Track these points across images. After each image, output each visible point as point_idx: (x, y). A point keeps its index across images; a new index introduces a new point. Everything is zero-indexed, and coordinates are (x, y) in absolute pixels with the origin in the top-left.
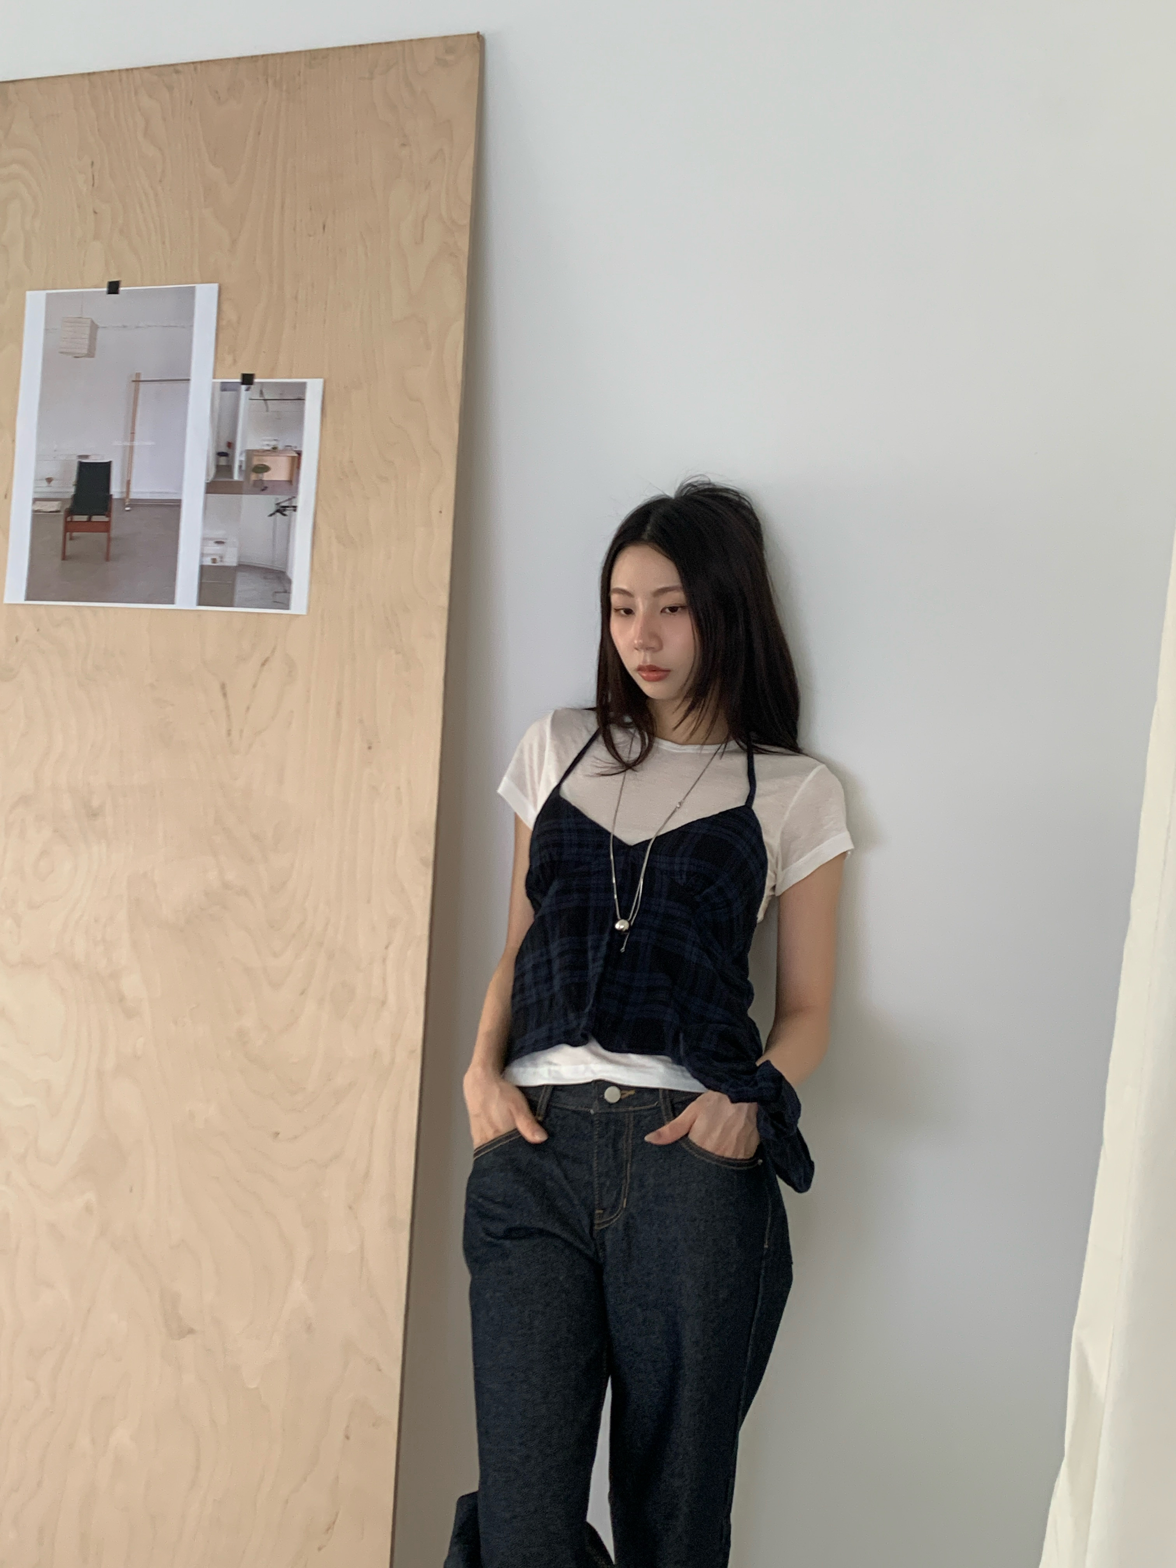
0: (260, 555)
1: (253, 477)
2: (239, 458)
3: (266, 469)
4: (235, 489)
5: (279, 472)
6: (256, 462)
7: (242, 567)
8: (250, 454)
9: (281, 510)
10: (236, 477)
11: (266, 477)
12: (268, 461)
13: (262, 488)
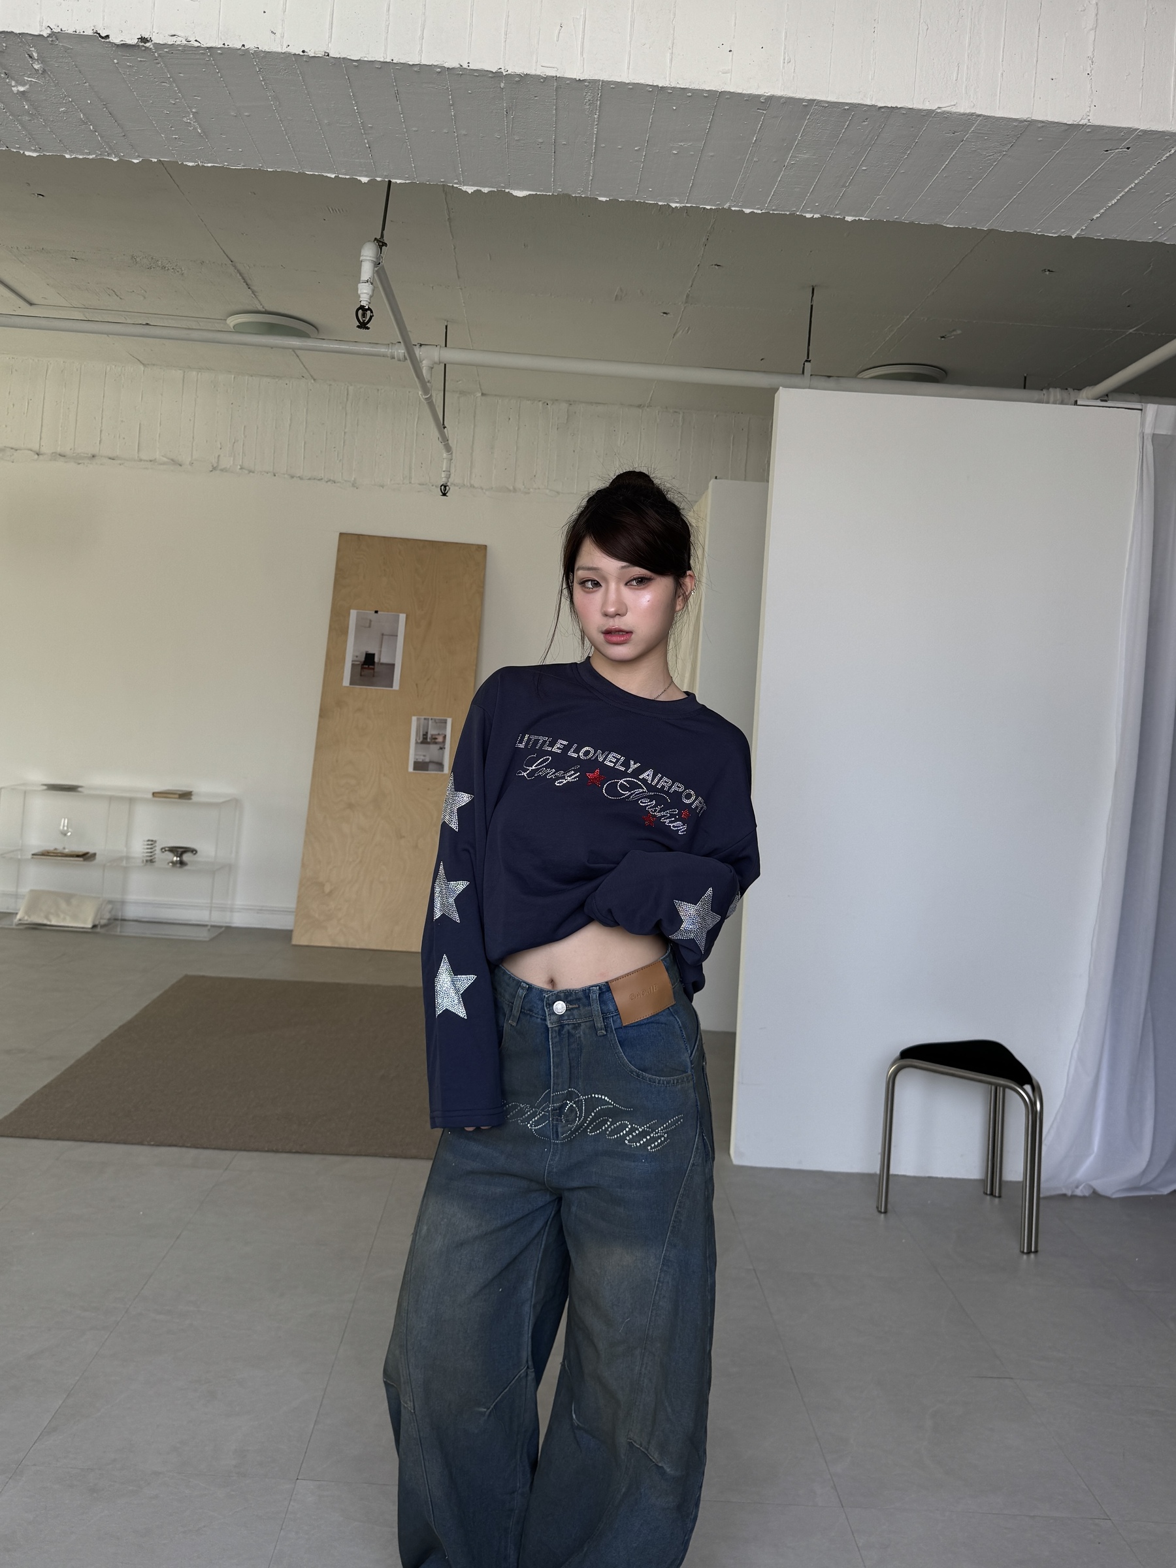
0: (436, 759)
1: (433, 740)
2: (429, 736)
3: (436, 739)
4: (429, 743)
5: (440, 739)
6: (434, 737)
7: (431, 762)
8: (432, 735)
9: (441, 748)
10: (429, 740)
11: (437, 741)
12: (437, 737)
13: (436, 743)
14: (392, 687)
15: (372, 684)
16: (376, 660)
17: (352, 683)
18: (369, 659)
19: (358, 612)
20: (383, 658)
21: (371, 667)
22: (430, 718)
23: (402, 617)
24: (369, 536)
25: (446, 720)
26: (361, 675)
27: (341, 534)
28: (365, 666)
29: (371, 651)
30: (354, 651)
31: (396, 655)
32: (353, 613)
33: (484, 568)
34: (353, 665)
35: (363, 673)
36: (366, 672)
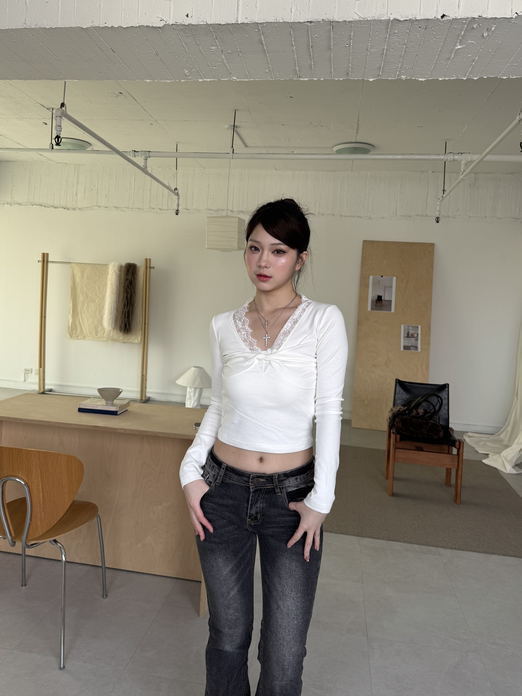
0: (414, 345)
1: (411, 336)
3: (413, 335)
5: (415, 335)
7: (411, 346)
8: (411, 334)
9: (416, 340)
10: (409, 336)
13: (413, 337)
14: (390, 310)
15: (381, 310)
16: (383, 299)
17: (372, 309)
18: (379, 298)
19: (373, 277)
20: (386, 298)
21: (381, 302)
22: (410, 325)
23: (394, 279)
24: (377, 241)
25: (418, 326)
26: (376, 306)
27: (364, 241)
28: (378, 302)
29: (380, 295)
30: (372, 294)
31: (391, 296)
32: (371, 277)
33: (433, 255)
34: (372, 301)
35: (377, 305)
36: (378, 304)
